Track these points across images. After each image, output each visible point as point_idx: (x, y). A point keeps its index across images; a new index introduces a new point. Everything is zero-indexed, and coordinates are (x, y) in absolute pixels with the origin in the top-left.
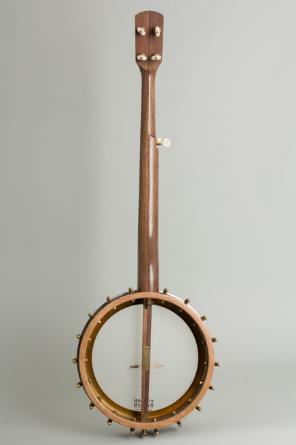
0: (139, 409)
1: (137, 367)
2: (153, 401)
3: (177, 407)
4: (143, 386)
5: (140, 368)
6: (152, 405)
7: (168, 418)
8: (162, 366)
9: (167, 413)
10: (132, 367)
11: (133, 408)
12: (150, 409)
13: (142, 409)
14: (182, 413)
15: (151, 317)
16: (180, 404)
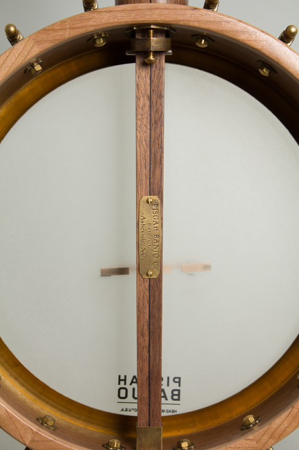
0: (130, 408)
1: (123, 271)
2: (178, 380)
3: (256, 400)
4: (140, 333)
5: (133, 275)
6: (176, 395)
7: (229, 439)
8: (207, 267)
9: (225, 418)
10: (106, 273)
11: (113, 407)
12: (168, 407)
13: (139, 410)
14: (279, 421)
15: (161, 96)
16: (270, 389)
